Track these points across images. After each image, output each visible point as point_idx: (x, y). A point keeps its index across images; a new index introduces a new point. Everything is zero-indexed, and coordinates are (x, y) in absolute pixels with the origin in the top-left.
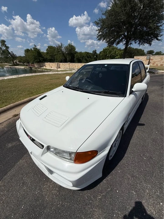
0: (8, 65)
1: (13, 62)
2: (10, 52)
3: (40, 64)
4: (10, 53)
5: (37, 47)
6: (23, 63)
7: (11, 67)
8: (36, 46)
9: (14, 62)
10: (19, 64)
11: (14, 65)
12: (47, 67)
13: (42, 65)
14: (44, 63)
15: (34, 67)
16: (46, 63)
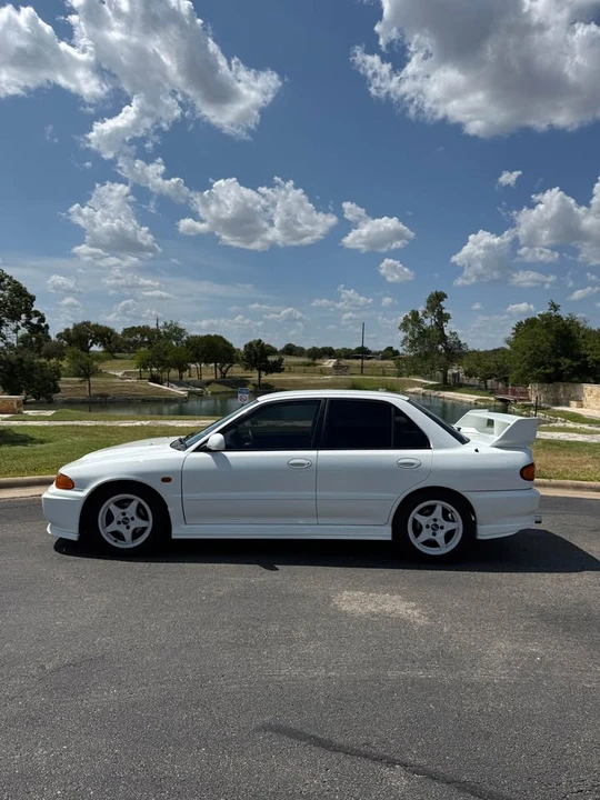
0: (421, 385)
1: (445, 375)
2: (447, 333)
3: (556, 391)
4: (444, 338)
5: (559, 313)
6: (485, 379)
7: (428, 392)
8: (555, 308)
9: (449, 372)
10: (466, 382)
11: (446, 386)
12: (593, 404)
13: (564, 393)
14: (576, 385)
15: (520, 400)
16: (587, 387)
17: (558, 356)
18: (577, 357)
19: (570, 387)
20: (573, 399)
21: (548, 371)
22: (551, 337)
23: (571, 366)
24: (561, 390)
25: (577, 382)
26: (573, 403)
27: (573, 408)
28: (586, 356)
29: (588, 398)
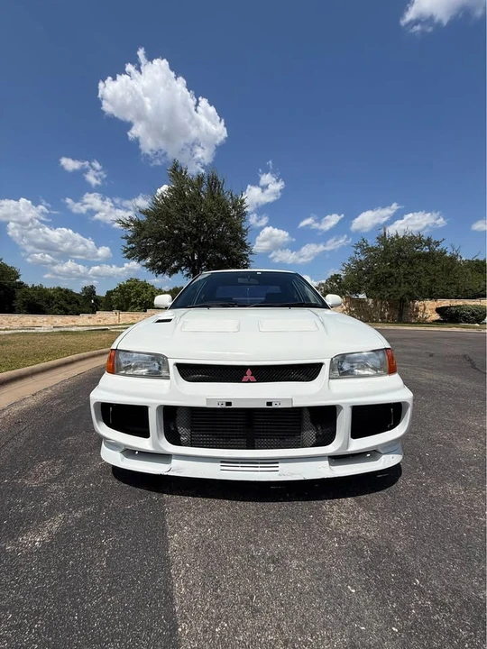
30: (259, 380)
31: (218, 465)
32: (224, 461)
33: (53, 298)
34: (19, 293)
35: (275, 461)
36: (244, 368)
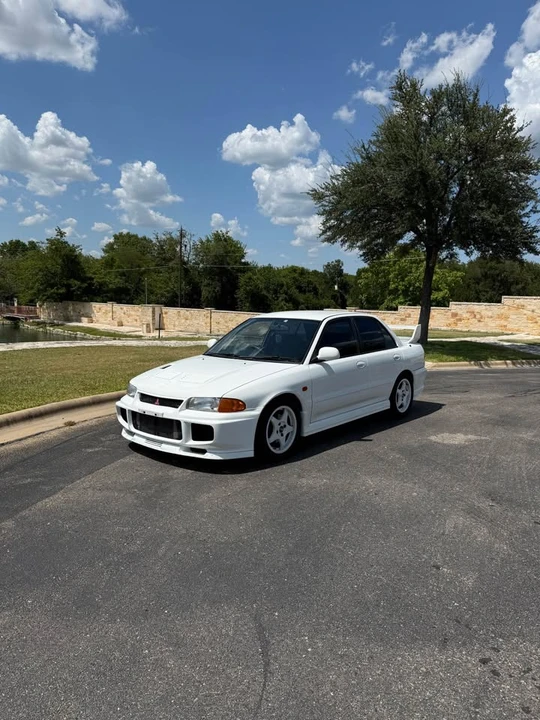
8: (61, 234)
12: (101, 320)
13: (74, 310)
14: (86, 304)
15: (31, 318)
16: (96, 306)
17: (69, 278)
18: (83, 280)
19: (79, 306)
20: (83, 315)
21: (61, 291)
22: (60, 261)
23: (80, 287)
24: (71, 308)
25: (86, 301)
26: (85, 320)
27: (85, 323)
28: (93, 279)
29: (97, 315)
30: (161, 404)
31: (144, 440)
32: (148, 439)
33: (282, 285)
34: (242, 279)
35: (162, 442)
36: (156, 398)
